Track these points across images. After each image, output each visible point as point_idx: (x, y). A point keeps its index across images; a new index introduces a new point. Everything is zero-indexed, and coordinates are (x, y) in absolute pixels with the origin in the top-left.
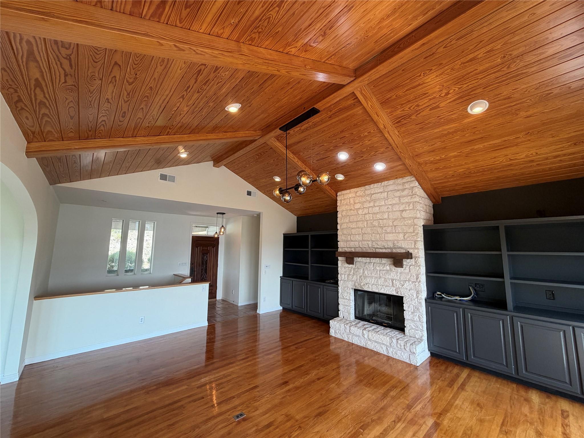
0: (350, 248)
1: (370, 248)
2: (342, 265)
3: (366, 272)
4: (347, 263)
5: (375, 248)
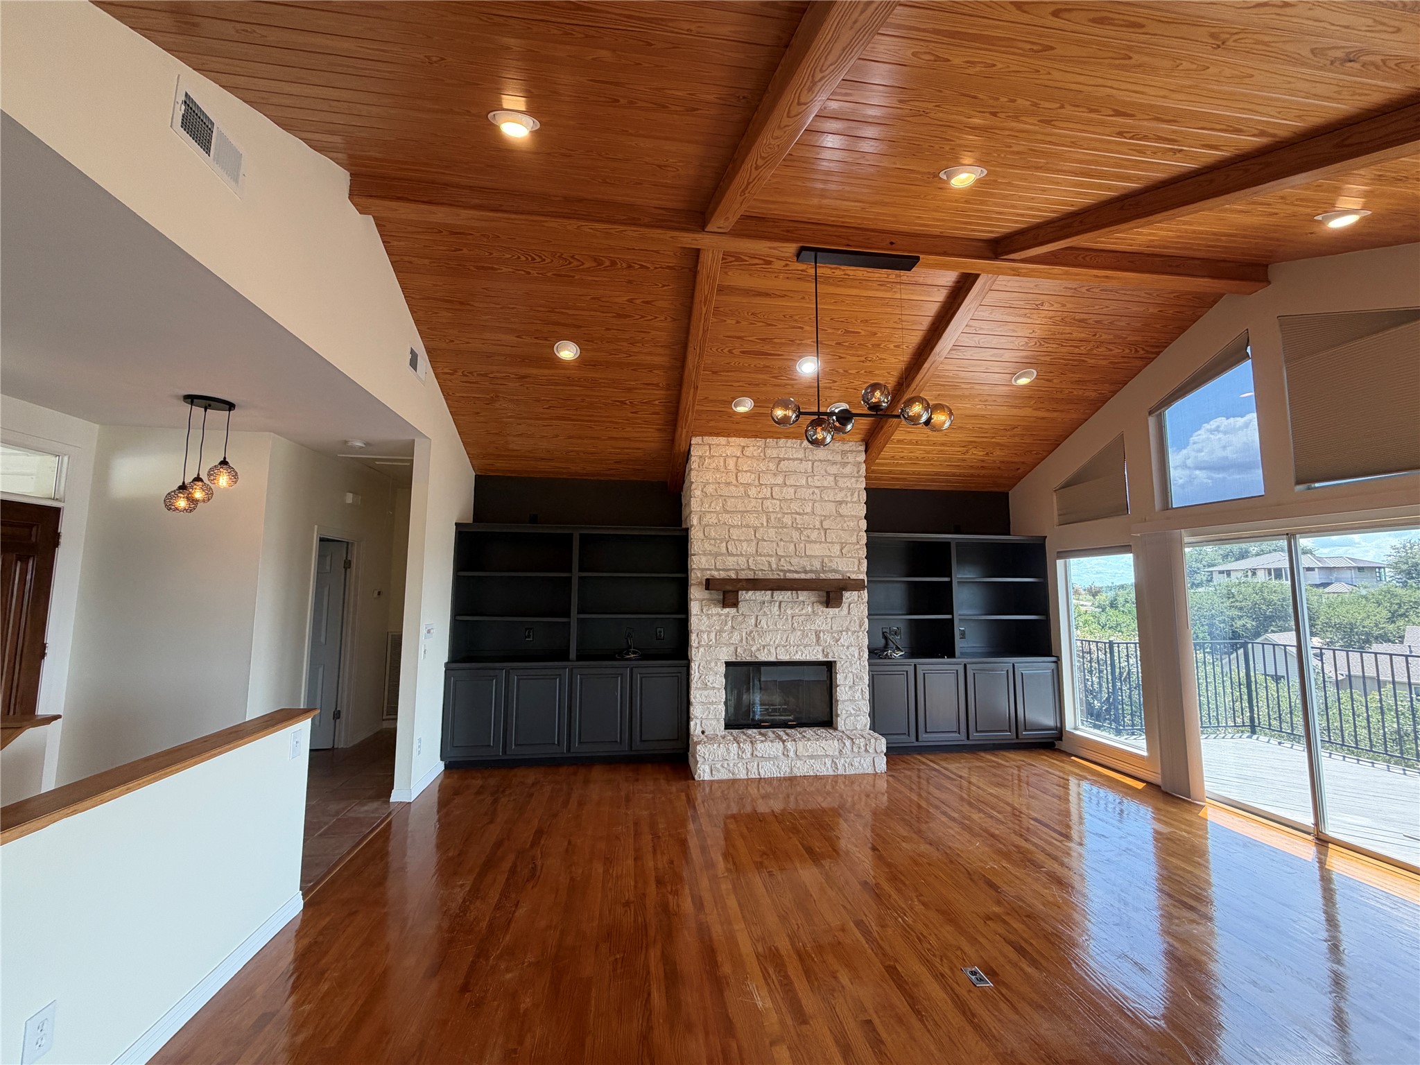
0: (724, 570)
1: (772, 570)
2: (702, 610)
3: (763, 623)
4: (725, 605)
5: (785, 572)
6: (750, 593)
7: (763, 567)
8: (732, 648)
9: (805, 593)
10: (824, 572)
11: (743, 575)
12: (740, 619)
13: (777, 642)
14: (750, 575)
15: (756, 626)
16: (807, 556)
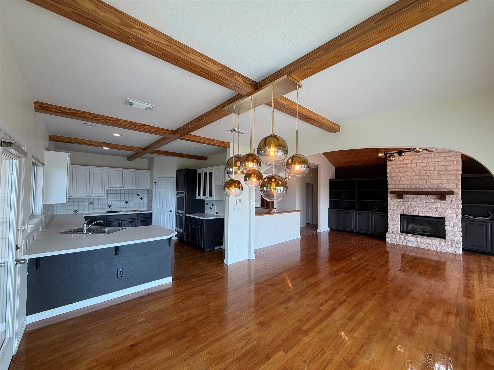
0: (399, 189)
1: (417, 189)
2: (391, 200)
3: (414, 204)
5: (422, 189)
6: (408, 195)
8: (402, 211)
9: (431, 195)
10: (439, 189)
11: (405, 190)
12: (405, 202)
13: (419, 210)
15: (411, 205)
16: (432, 184)
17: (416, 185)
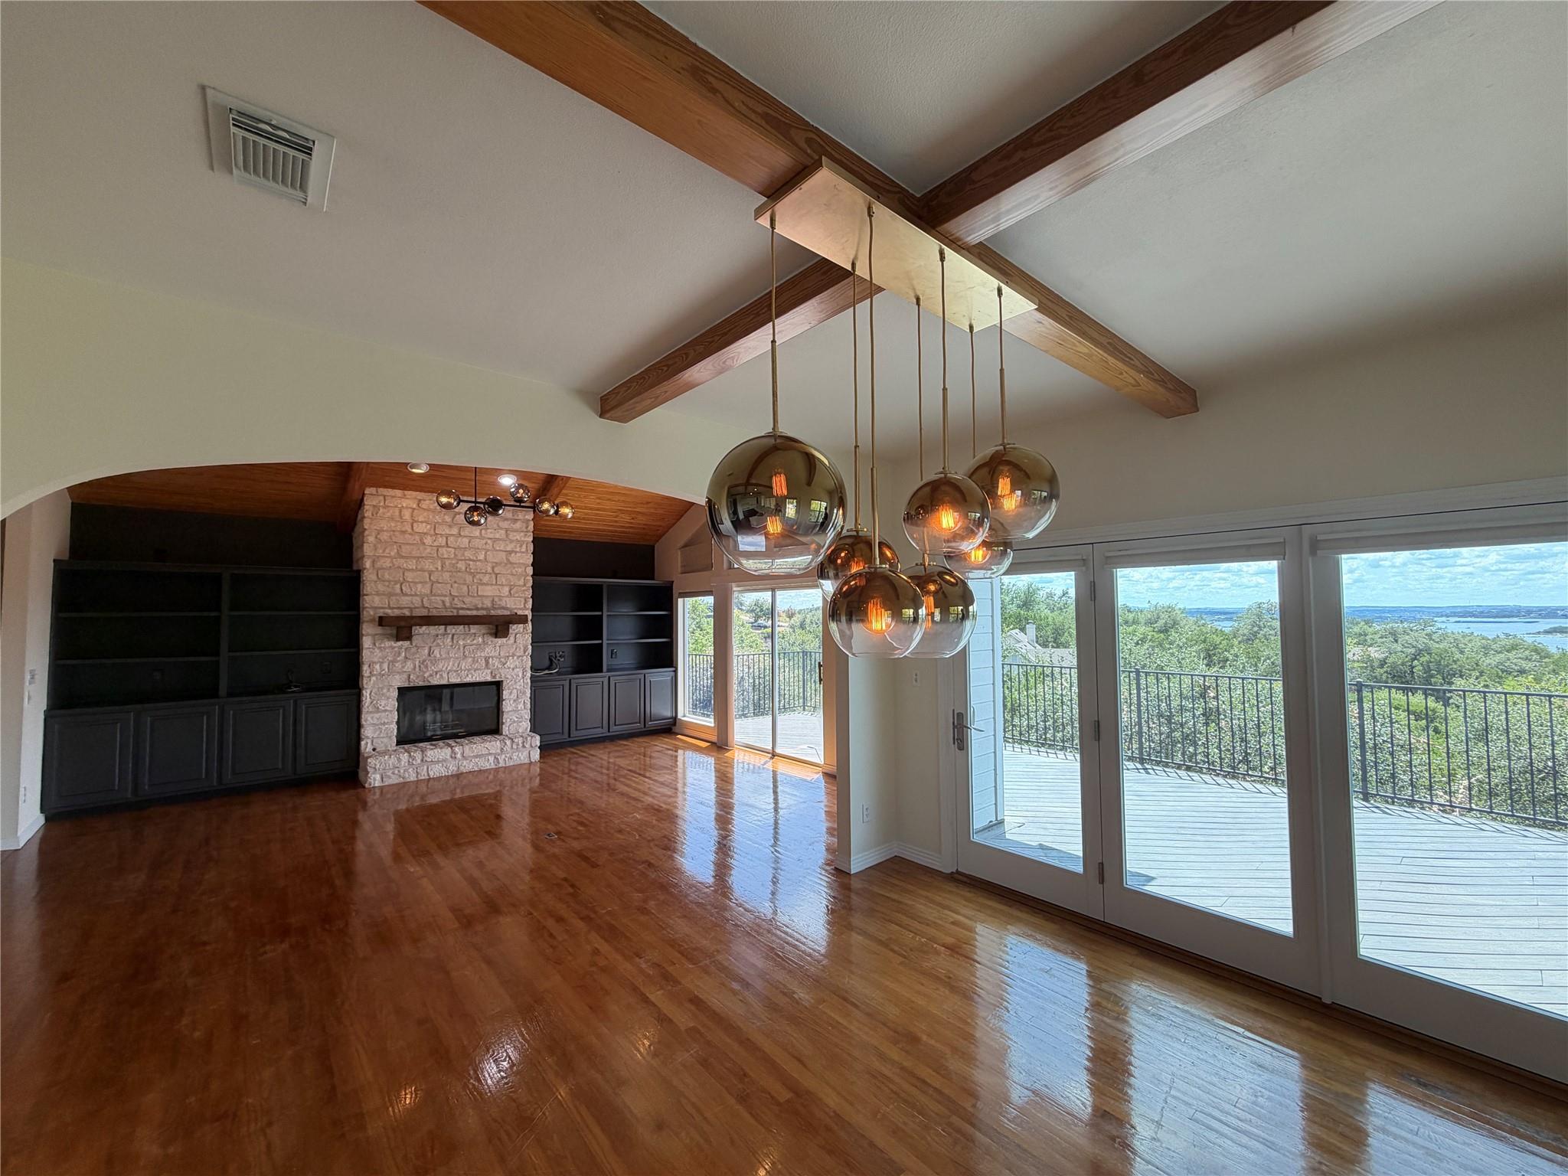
0: (398, 608)
1: (446, 608)
2: (375, 644)
3: (437, 653)
4: (398, 639)
5: (458, 609)
6: (424, 628)
7: (437, 605)
8: (405, 676)
9: (476, 626)
10: (494, 609)
11: (418, 613)
12: (414, 650)
13: (449, 668)
14: (424, 613)
15: (429, 655)
16: (478, 596)
17: (443, 598)
